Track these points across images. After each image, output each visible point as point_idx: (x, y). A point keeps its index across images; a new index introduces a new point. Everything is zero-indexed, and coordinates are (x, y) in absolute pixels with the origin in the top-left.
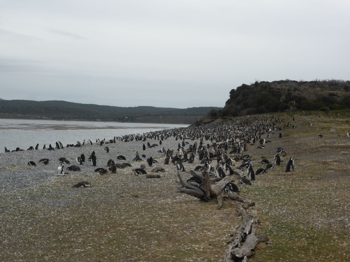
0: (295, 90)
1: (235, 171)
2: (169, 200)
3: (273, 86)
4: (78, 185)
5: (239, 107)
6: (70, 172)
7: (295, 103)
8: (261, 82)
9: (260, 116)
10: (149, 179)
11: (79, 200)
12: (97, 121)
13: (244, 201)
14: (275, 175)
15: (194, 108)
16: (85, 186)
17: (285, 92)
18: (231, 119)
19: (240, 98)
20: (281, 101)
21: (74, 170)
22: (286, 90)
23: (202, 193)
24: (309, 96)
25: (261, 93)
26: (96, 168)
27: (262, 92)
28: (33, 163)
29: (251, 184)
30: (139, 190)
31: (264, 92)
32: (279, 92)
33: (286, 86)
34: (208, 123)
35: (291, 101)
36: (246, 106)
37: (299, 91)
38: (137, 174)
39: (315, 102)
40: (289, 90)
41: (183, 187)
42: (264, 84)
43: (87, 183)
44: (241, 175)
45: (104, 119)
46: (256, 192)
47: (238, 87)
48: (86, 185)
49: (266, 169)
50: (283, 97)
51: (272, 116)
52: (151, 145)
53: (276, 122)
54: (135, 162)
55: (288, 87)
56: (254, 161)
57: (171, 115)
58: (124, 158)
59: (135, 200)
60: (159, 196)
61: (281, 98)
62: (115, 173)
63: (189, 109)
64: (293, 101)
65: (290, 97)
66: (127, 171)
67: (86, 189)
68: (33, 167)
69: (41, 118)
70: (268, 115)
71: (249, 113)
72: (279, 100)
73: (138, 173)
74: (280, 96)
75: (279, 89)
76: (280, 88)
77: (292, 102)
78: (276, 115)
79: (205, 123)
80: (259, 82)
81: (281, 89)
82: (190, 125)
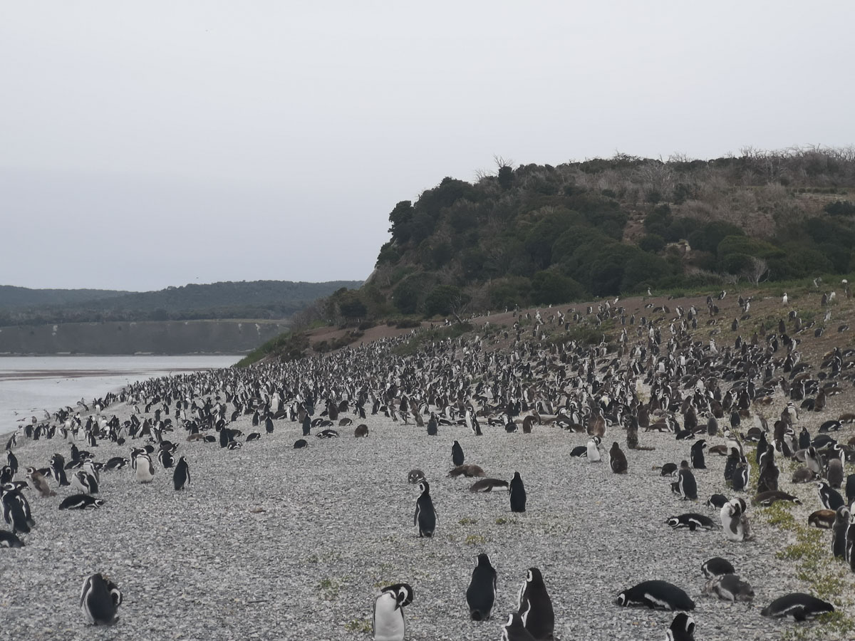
0: (682, 194)
5: (447, 275)
7: (688, 248)
17: (639, 204)
19: (442, 235)
20: (627, 241)
22: (641, 194)
24: (745, 217)
25: (535, 213)
27: (543, 209)
31: (549, 210)
32: (614, 205)
33: (635, 181)
35: (670, 241)
36: (476, 270)
37: (696, 197)
39: (774, 242)
40: (654, 197)
42: (541, 176)
47: (426, 193)
50: (635, 229)
55: (649, 186)
61: (626, 231)
64: (681, 241)
72: (620, 239)
74: (622, 221)
75: (608, 193)
76: (615, 189)
77: (679, 246)
80: (515, 167)
81: (621, 195)
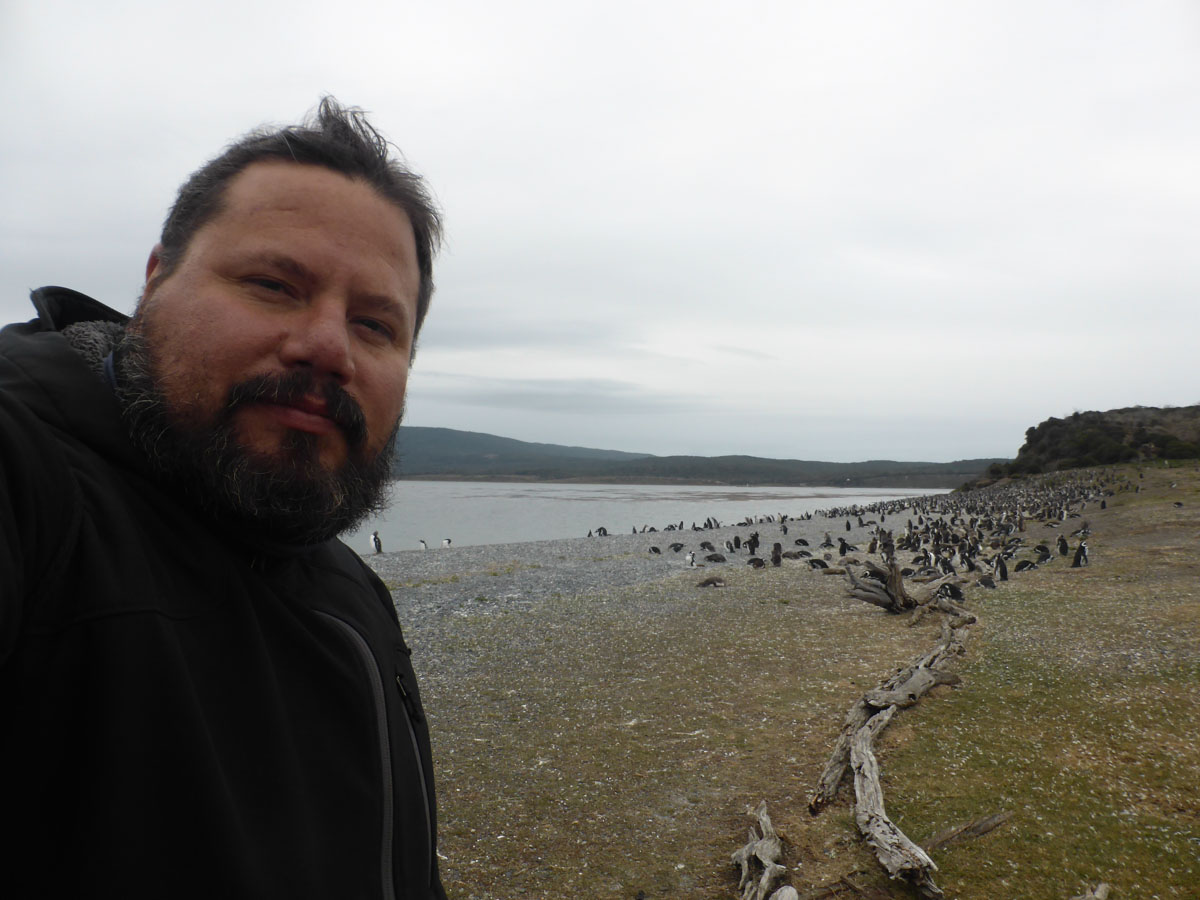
0: (1154, 423)
1: (977, 564)
2: (836, 609)
3: (1107, 419)
4: (706, 584)
5: (1043, 457)
6: (708, 563)
7: (1152, 446)
8: (1086, 413)
9: (1080, 472)
10: (827, 577)
11: (694, 605)
12: (799, 486)
13: (961, 614)
14: (1050, 572)
15: (965, 463)
16: (716, 586)
17: (1134, 427)
18: (1025, 479)
19: (1045, 441)
20: (1125, 444)
21: (716, 561)
22: (1135, 424)
23: (888, 600)
24: (1183, 433)
25: (1084, 432)
26: (754, 557)
28: (656, 550)
29: (994, 587)
30: (797, 592)
31: (1090, 430)
32: (1120, 428)
33: (1134, 417)
34: (986, 485)
35: (1144, 443)
36: (1056, 455)
37: (1161, 424)
38: (810, 567)
39: (1196, 444)
40: (1140, 424)
41: (856, 588)
42: (1091, 416)
43: (720, 581)
44: (985, 570)
45: (811, 483)
46: (996, 601)
47: (1042, 423)
48: (718, 584)
49: (1038, 563)
50: (1129, 439)
51: (1101, 471)
52: (865, 523)
53: (1107, 481)
54: (821, 550)
55: (1138, 420)
56: (1026, 549)
57: (924, 474)
58: (805, 543)
59: (779, 608)
60: (824, 604)
61: (1126, 439)
62: (779, 566)
63: (956, 464)
64: (1150, 443)
65: (1142, 437)
66: (800, 563)
67: (716, 589)
68: (655, 556)
69: (713, 484)
70: (1094, 470)
71: (1061, 468)
72: (1121, 443)
73: (814, 567)
74: (1123, 436)
75: (1119, 423)
76: (1123, 421)
77: (1149, 445)
78: (1109, 470)
79: (980, 486)
80: (1081, 412)
81: (1125, 424)
82: (952, 490)
